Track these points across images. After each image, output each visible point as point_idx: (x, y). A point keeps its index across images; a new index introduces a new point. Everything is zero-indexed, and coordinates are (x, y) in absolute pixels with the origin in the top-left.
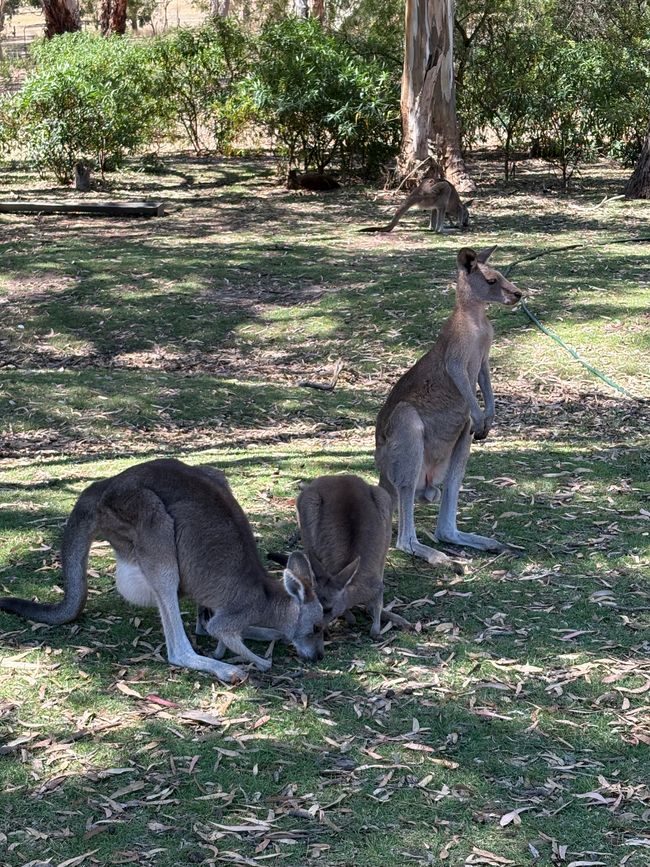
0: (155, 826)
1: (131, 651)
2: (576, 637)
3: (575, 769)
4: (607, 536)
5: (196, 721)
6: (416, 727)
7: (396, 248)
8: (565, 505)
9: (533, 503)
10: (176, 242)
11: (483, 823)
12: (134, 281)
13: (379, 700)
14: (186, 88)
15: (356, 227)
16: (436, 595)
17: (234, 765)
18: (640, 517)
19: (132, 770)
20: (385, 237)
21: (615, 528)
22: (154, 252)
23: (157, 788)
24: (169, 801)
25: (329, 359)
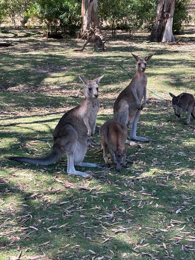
0: (82, 216)
1: (56, 171)
2: (178, 164)
3: (190, 198)
4: (177, 137)
5: (81, 188)
6: (143, 189)
7: (86, 56)
8: (161, 129)
9: (152, 128)
10: (18, 53)
11: (171, 213)
12: (10, 66)
13: (130, 182)
14: (12, 7)
15: (72, 50)
16: (136, 154)
17: (97, 200)
18: (184, 132)
19: (69, 202)
20: (81, 53)
21: (178, 135)
22: (13, 57)
23: (78, 207)
24: (83, 210)
25: (73, 89)
